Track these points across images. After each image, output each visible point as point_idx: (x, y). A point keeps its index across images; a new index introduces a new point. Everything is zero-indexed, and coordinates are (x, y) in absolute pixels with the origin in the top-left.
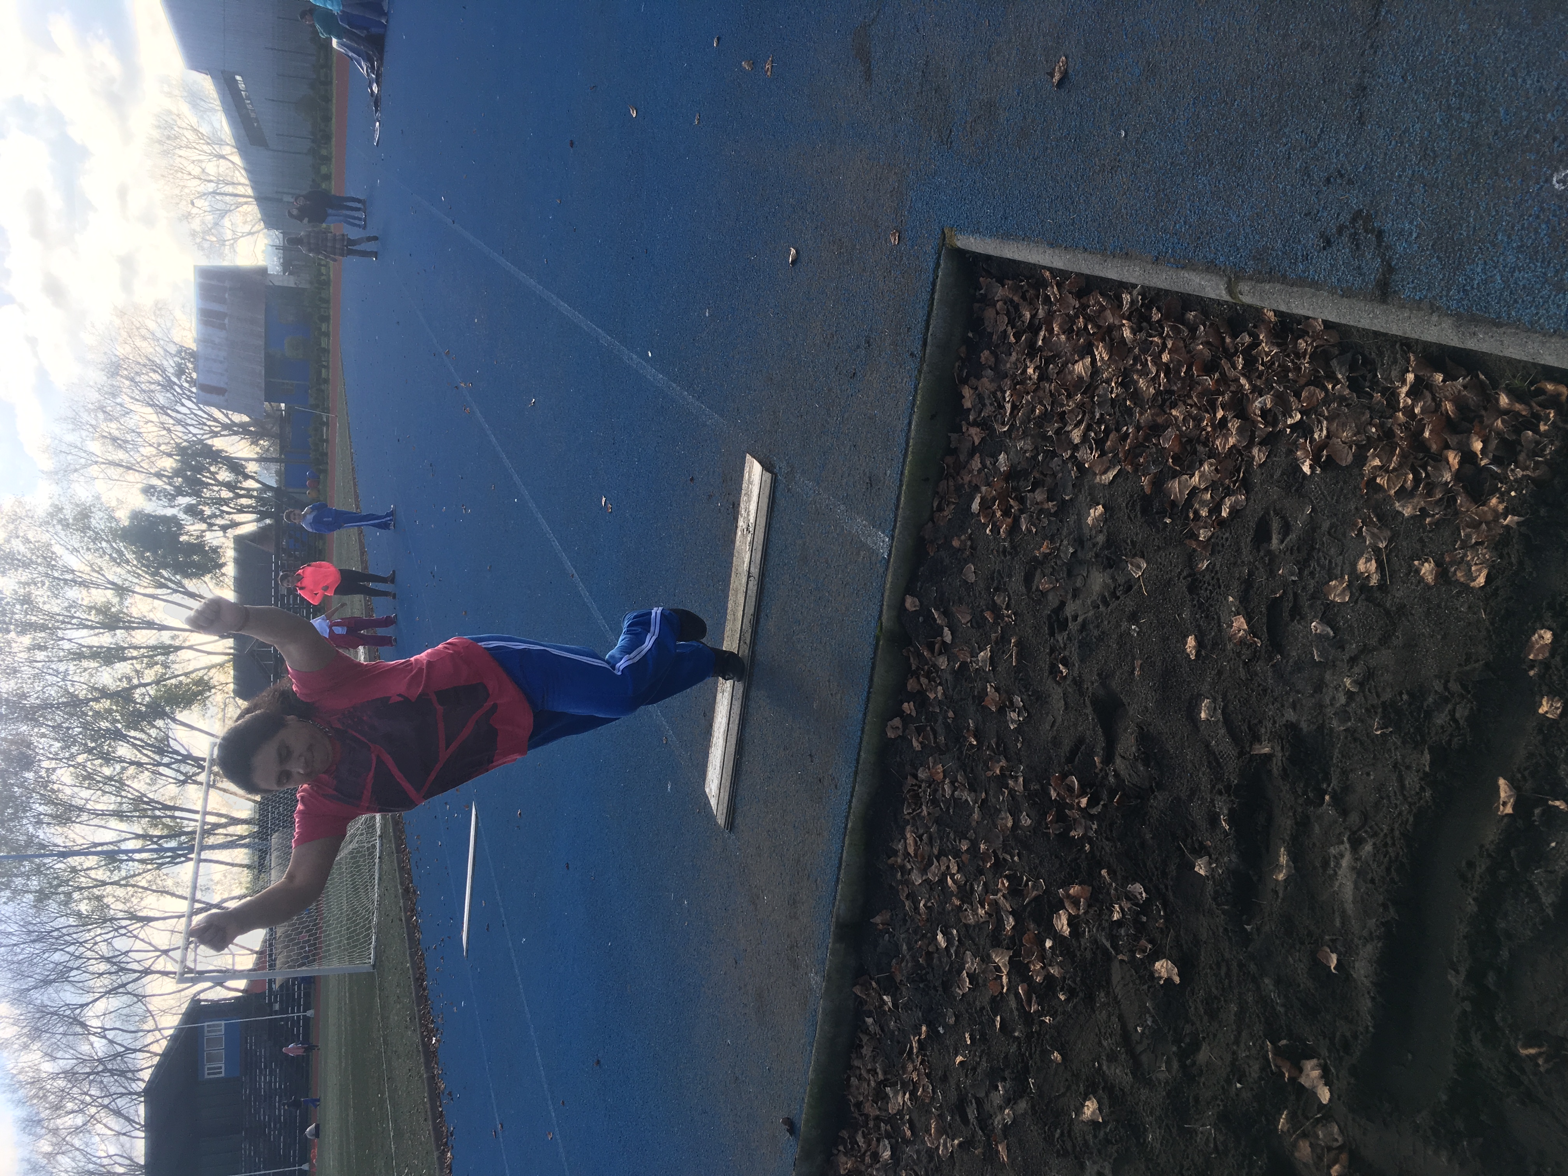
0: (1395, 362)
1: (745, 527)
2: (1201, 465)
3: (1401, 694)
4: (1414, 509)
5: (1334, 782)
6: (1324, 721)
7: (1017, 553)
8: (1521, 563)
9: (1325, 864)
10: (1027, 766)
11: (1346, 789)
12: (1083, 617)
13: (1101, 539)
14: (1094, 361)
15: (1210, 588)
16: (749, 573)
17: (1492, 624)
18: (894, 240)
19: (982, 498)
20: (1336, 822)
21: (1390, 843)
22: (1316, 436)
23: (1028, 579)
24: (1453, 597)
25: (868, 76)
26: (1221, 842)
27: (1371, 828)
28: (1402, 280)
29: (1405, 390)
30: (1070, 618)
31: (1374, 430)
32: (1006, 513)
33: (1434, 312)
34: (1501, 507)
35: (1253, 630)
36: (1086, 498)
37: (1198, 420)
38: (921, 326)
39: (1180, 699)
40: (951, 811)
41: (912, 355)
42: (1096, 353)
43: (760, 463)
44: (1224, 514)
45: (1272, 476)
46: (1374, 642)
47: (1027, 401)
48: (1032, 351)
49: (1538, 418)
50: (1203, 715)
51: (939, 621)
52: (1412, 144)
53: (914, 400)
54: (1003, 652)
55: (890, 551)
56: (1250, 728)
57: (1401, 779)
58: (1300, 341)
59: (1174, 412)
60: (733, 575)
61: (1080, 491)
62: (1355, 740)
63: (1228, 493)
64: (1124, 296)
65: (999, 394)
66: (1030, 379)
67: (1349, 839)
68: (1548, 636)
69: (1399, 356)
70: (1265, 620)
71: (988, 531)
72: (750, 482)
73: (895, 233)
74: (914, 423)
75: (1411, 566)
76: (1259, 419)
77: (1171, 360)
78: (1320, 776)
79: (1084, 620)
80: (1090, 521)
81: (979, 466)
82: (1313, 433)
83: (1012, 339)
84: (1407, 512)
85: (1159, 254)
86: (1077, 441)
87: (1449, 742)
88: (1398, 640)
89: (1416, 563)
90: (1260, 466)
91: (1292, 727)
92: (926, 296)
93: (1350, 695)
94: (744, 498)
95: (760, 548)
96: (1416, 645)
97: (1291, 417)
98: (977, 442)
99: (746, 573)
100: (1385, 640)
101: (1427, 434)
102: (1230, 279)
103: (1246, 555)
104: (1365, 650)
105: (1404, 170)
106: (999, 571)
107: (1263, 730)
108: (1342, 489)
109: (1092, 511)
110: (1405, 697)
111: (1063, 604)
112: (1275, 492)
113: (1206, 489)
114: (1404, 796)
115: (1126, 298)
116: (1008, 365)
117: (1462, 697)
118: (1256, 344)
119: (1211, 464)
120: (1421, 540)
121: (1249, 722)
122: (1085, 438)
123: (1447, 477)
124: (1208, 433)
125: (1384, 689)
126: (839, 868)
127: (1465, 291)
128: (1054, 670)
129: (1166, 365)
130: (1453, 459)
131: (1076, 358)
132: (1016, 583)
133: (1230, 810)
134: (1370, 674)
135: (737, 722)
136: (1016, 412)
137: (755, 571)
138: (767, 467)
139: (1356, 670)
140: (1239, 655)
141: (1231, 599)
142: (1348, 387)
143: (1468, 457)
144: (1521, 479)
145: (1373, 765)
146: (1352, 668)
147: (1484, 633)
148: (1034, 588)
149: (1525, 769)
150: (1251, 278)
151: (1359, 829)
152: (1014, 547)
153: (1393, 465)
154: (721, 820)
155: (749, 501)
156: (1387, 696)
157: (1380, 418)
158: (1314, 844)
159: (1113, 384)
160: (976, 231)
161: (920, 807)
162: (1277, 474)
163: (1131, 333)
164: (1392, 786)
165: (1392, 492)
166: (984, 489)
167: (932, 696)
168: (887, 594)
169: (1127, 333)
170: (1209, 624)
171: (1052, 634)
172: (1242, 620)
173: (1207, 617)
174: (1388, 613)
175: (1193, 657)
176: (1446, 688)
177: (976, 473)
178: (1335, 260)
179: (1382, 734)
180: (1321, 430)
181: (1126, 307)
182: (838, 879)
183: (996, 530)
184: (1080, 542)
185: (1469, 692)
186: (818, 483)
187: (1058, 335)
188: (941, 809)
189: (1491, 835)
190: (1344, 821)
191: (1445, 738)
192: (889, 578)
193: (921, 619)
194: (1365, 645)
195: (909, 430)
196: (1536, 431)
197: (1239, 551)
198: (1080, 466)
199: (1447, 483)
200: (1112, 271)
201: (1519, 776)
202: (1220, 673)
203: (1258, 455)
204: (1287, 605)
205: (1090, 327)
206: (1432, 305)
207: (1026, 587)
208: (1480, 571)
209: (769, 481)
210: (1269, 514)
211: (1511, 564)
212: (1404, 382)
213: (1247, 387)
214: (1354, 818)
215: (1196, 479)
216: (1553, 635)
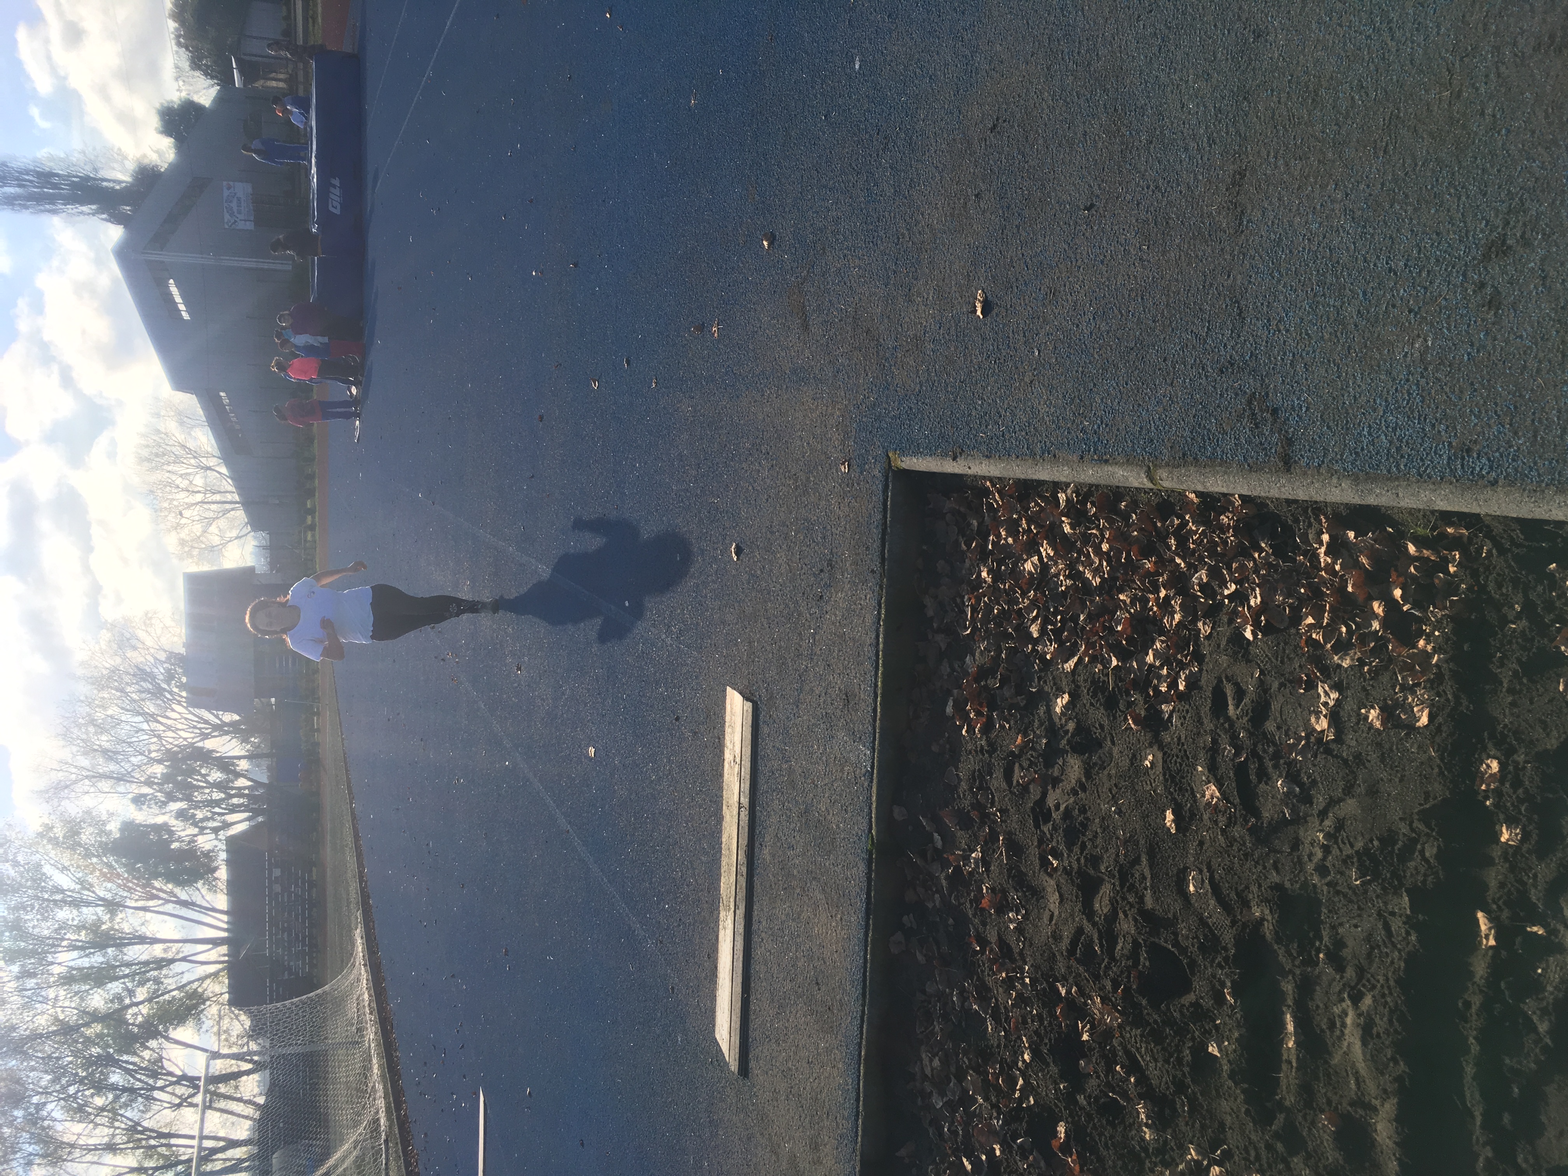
0: (1310, 525)
1: (732, 758)
2: (1154, 643)
3: (1371, 841)
4: (1352, 660)
5: (1326, 939)
6: (1306, 878)
7: (995, 750)
8: (1457, 697)
9: (1332, 1025)
10: (1032, 966)
11: (1339, 944)
12: (1064, 806)
13: (1071, 726)
14: (1041, 558)
15: (1179, 760)
16: (739, 803)
17: (1442, 759)
18: (844, 469)
19: (954, 701)
20: (1334, 979)
21: (1387, 992)
22: (1252, 603)
23: (1008, 775)
24: (1401, 739)
25: (805, 327)
26: (1229, 1017)
27: (1368, 981)
28: (1300, 450)
29: (1323, 550)
30: (1053, 808)
31: (1302, 591)
32: (979, 713)
33: (1332, 475)
34: (1429, 648)
35: (1225, 796)
36: (1052, 688)
37: (1145, 601)
38: (877, 545)
39: (1167, 874)
40: (963, 1023)
41: (873, 571)
42: (1042, 550)
43: (741, 693)
44: (1181, 688)
45: (1219, 646)
46: (1339, 793)
47: (985, 602)
48: (983, 555)
49: (1445, 561)
50: (1192, 888)
51: (928, 828)
52: (1287, 331)
53: (879, 613)
54: (994, 851)
55: (873, 763)
56: (1237, 894)
57: (1387, 927)
58: (1222, 517)
59: (1122, 597)
60: (724, 807)
61: (1045, 682)
62: (1338, 893)
63: (1182, 666)
64: (1059, 495)
65: (958, 600)
66: (985, 582)
67: (1349, 996)
68: (1495, 765)
69: (1312, 520)
70: (1234, 785)
71: (964, 732)
72: (732, 714)
73: (843, 464)
74: (881, 636)
75: (1359, 714)
76: (1199, 594)
77: (1111, 548)
78: (1311, 935)
79: (1067, 807)
80: (1058, 710)
81: (948, 670)
82: (1248, 601)
83: (964, 547)
84: (1346, 664)
85: (1083, 452)
86: (1035, 635)
87: (1424, 882)
88: (1361, 789)
89: (1363, 711)
90: (1208, 637)
91: (1278, 887)
92: (879, 516)
93: (1326, 849)
94: (728, 730)
95: (748, 777)
96: (1378, 791)
97: (1228, 588)
98: (943, 649)
99: (737, 805)
100: (1348, 790)
101: (1350, 589)
102: (1149, 468)
103: (1208, 725)
104: (1333, 802)
105: (1285, 354)
106: (979, 770)
107: (1251, 896)
108: (1284, 650)
109: (1059, 700)
110: (1376, 843)
111: (1044, 795)
112: (1224, 660)
113: (1161, 667)
114: (1393, 943)
115: (1062, 497)
116: (964, 572)
117: (1428, 835)
118: (1184, 524)
119: (1162, 642)
120: (1364, 689)
121: (1236, 888)
122: (1043, 631)
123: (1376, 625)
124: (1154, 613)
125: (1356, 838)
126: (858, 1100)
127: (1356, 453)
128: (1045, 863)
129: (1107, 553)
130: (1378, 608)
131: (1025, 557)
132: (997, 781)
133: (1232, 982)
134: (1340, 825)
135: (741, 959)
136: (975, 615)
137: (745, 801)
138: (746, 698)
139: (1327, 823)
140: (1216, 822)
141: (1200, 769)
142: (1273, 554)
143: (1391, 605)
144: (1441, 619)
145: (1359, 916)
146: (1322, 821)
147: (1436, 770)
148: (1015, 783)
149: (1499, 899)
150: (1167, 465)
151: (1357, 984)
152: (990, 744)
153: (1326, 621)
154: (734, 1066)
155: (733, 732)
156: (1359, 845)
157: (1306, 579)
158: (1318, 1007)
159: (1061, 578)
160: (917, 451)
161: (933, 1023)
162: (1223, 643)
163: (1071, 528)
164: (1380, 935)
165: (1329, 646)
166: (955, 691)
167: (930, 905)
168: (874, 806)
169: (1067, 529)
170: (1184, 796)
171: (1037, 826)
172: (1213, 787)
173: (1180, 789)
174: (1345, 761)
175: (1173, 831)
176: (1413, 830)
177: (946, 677)
178: (1238, 439)
179: (1363, 884)
180: (1256, 597)
181: (1063, 504)
182: (858, 1112)
183: (971, 730)
184: (1053, 731)
185: (1433, 830)
186: (797, 707)
187: (1005, 539)
188: (953, 1022)
189: (1480, 969)
190: (1342, 977)
191: (1420, 878)
192: (874, 789)
193: (910, 828)
194: (1331, 797)
195: (878, 643)
196: (1446, 572)
197: (1200, 721)
198: (1042, 657)
199: (1377, 632)
200: (1043, 473)
201: (1494, 907)
202: (1201, 843)
203: (1204, 628)
204: (1253, 767)
205: (1033, 527)
206: (1329, 469)
207: (1007, 783)
208: (1422, 710)
209: (750, 710)
210: (1222, 681)
211: (1448, 700)
212: (1321, 543)
213: (1183, 565)
214: (1350, 973)
215: (1150, 658)
216: (1499, 763)
